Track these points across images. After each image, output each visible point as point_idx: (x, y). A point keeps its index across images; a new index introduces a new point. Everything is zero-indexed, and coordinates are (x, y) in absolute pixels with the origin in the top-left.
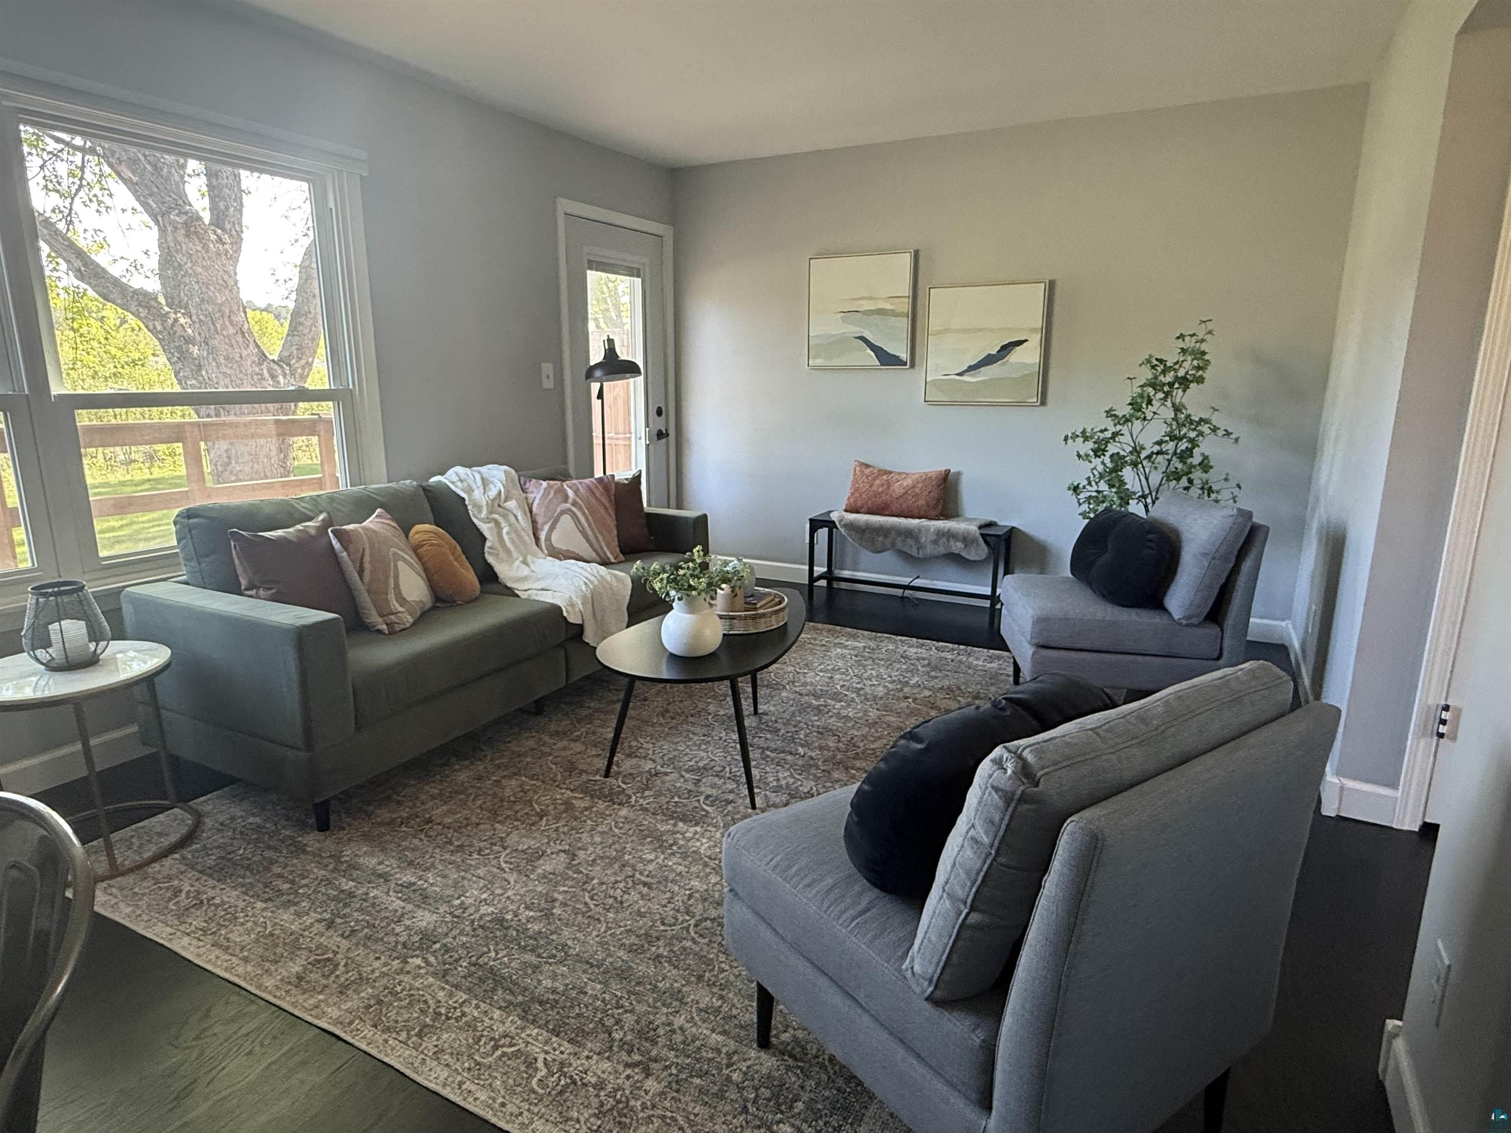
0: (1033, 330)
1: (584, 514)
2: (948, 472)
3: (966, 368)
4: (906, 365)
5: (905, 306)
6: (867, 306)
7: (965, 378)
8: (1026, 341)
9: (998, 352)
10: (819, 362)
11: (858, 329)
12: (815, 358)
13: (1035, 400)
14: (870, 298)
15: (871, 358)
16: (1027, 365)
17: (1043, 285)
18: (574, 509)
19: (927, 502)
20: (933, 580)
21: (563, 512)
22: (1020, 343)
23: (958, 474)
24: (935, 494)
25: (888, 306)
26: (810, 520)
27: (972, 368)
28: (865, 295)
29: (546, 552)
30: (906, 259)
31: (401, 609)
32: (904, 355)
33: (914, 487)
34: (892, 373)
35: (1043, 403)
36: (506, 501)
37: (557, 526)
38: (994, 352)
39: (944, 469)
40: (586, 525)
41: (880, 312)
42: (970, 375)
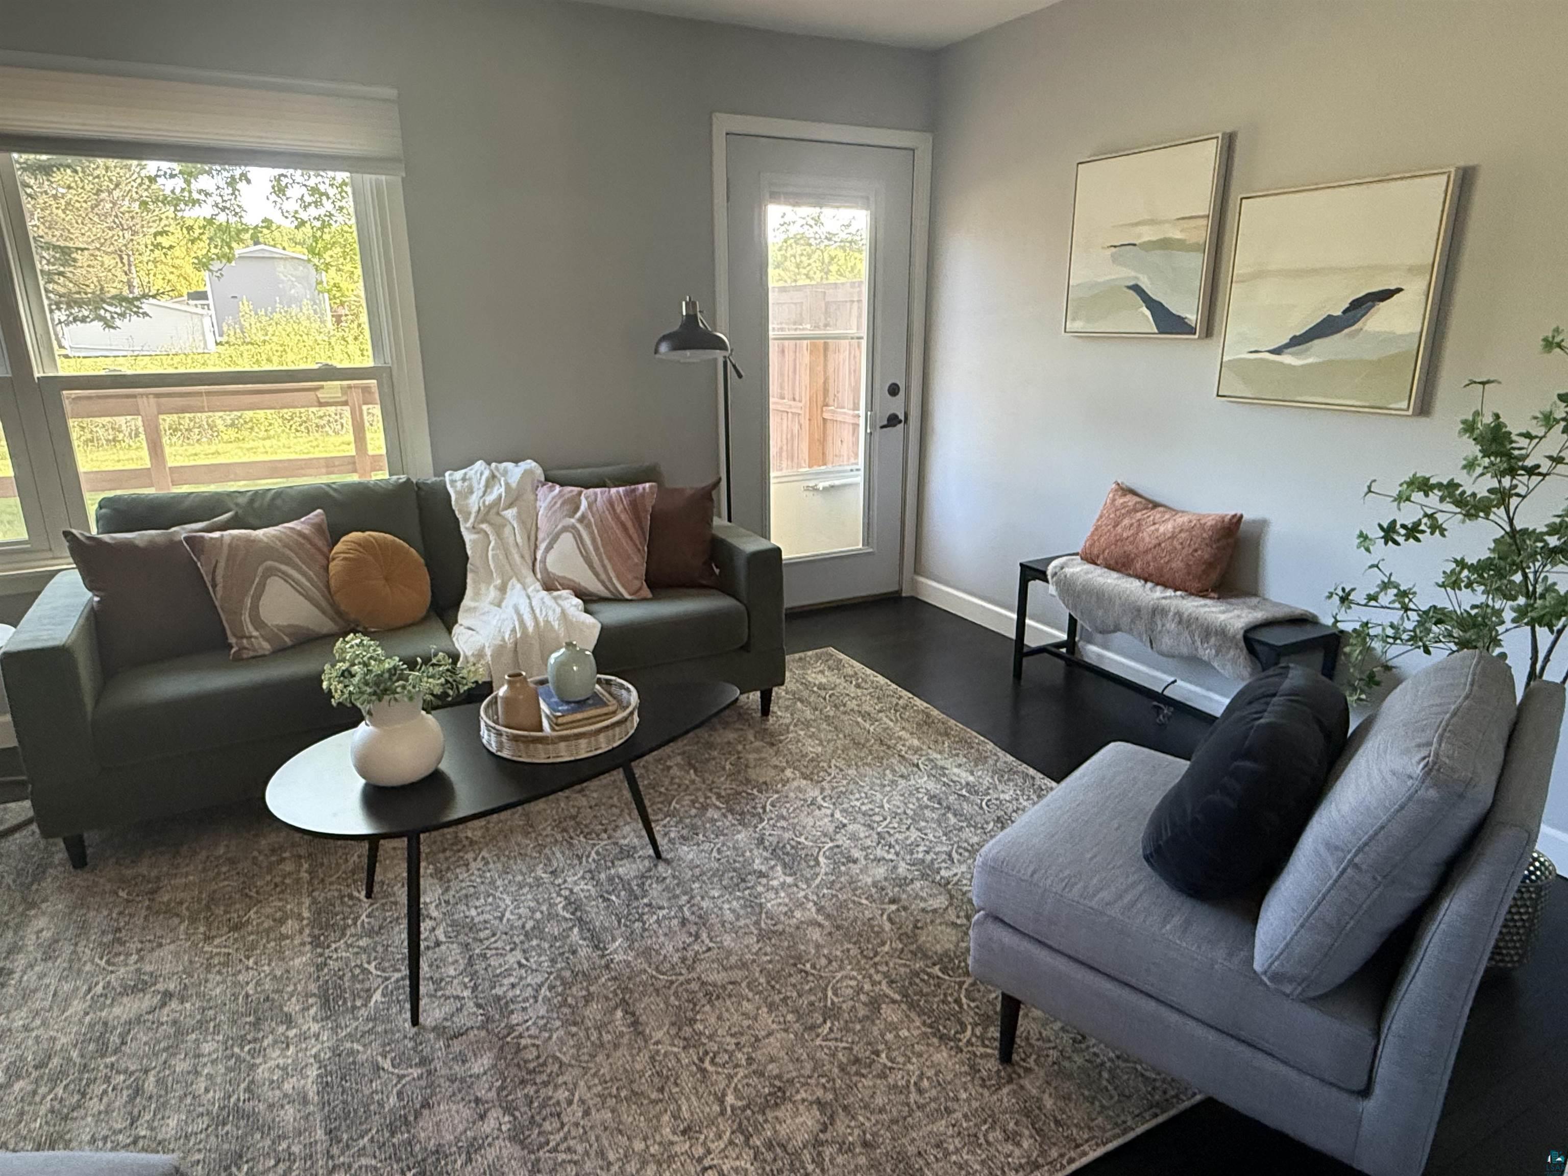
0: (1413, 270)
1: (591, 534)
2: (1237, 520)
3: (1286, 341)
4: (1192, 331)
5: (1201, 233)
6: (1148, 234)
7: (1287, 359)
8: (1399, 290)
9: (1344, 312)
10: (1076, 325)
11: (1133, 274)
12: (1074, 319)
13: (1404, 405)
14: (1152, 222)
15: (1145, 320)
16: (1391, 338)
17: (1445, 177)
18: (578, 526)
19: (1188, 565)
20: (1209, 689)
21: (565, 529)
22: (1386, 295)
23: (1262, 525)
24: (1206, 554)
25: (1178, 235)
26: (1021, 565)
27: (1297, 341)
28: (1146, 217)
29: (539, 576)
30: (1209, 152)
31: (255, 633)
32: (1192, 317)
33: (1173, 537)
34: (1173, 347)
35: (1426, 410)
36: (505, 509)
37: (555, 546)
38: (1338, 313)
39: (1233, 513)
40: (591, 548)
41: (1165, 244)
42: (1292, 354)
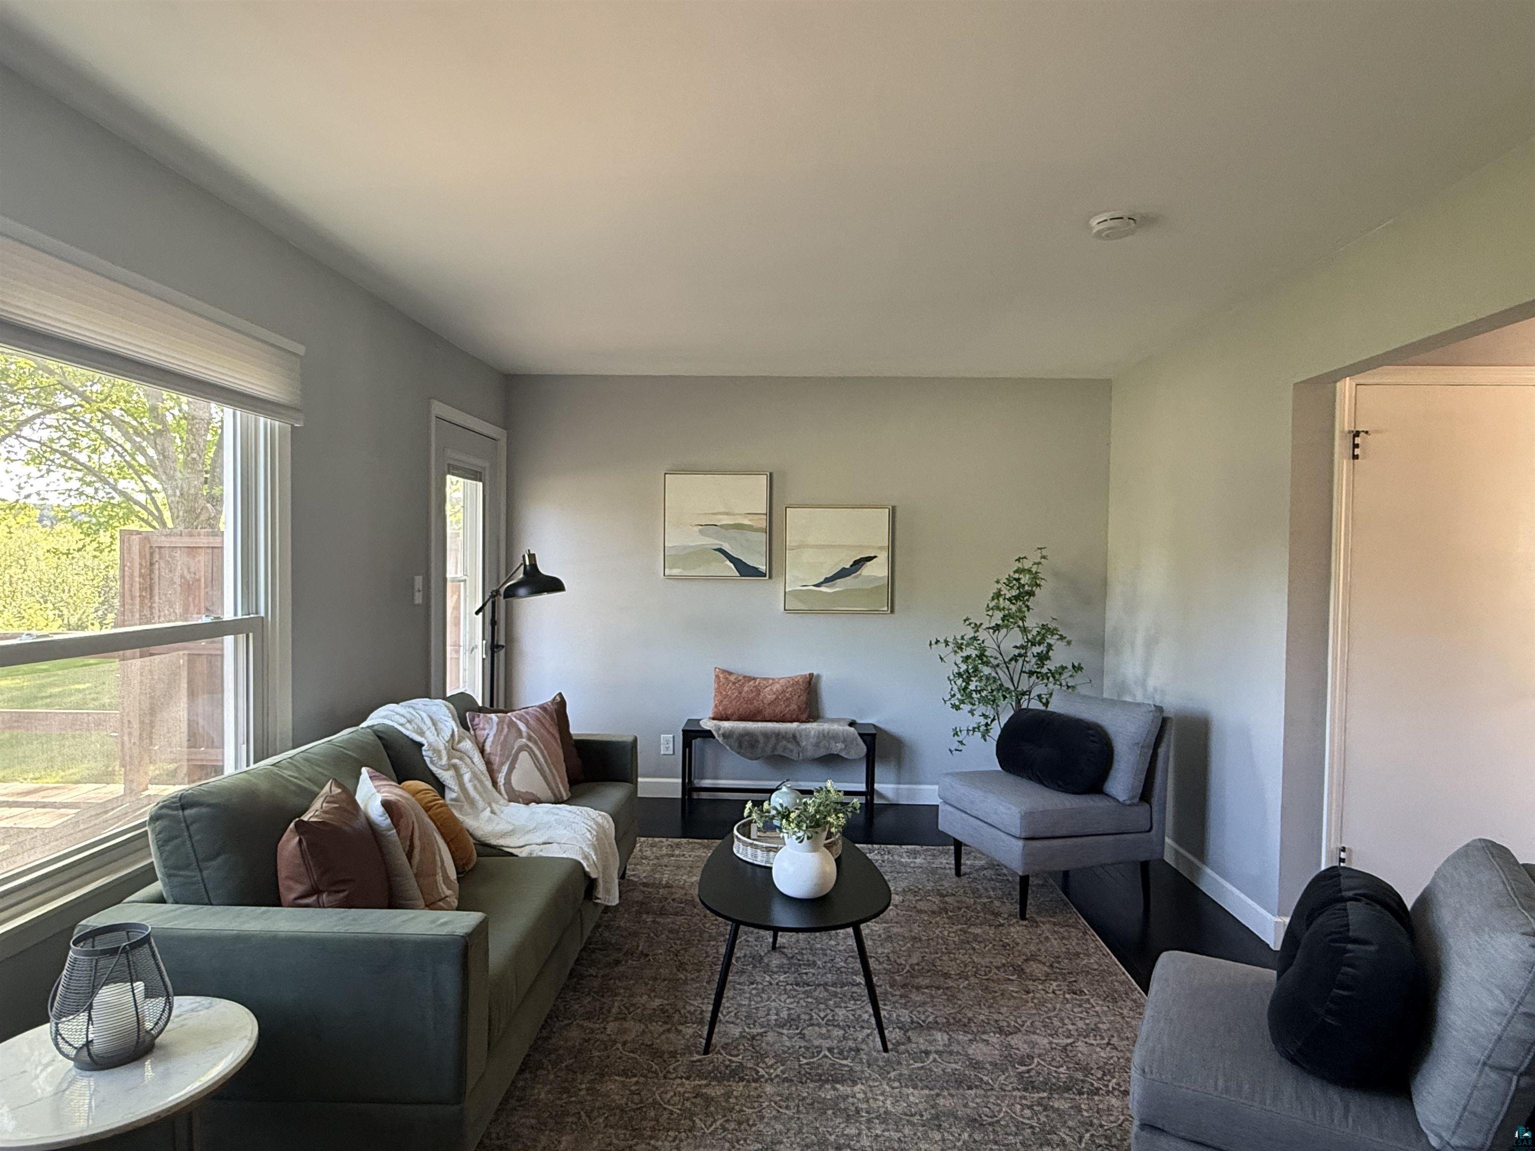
0: (881, 548)
1: (539, 748)
2: (811, 675)
3: (822, 580)
4: (765, 576)
5: (763, 523)
6: (726, 520)
7: (823, 589)
8: (875, 557)
9: (851, 566)
10: (675, 572)
11: (717, 542)
12: (671, 568)
13: (886, 609)
14: (727, 514)
16: (876, 579)
17: (887, 510)
18: (530, 744)
19: (799, 707)
20: (797, 780)
21: (521, 749)
22: (870, 559)
23: (818, 676)
24: (804, 698)
25: (746, 522)
26: (683, 730)
27: (827, 580)
28: (722, 510)
29: (506, 797)
30: (763, 480)
32: (763, 568)
33: (784, 692)
34: (751, 584)
35: (892, 611)
37: (516, 766)
38: (848, 566)
39: (807, 673)
40: (542, 760)
41: (738, 527)
42: (827, 587)
